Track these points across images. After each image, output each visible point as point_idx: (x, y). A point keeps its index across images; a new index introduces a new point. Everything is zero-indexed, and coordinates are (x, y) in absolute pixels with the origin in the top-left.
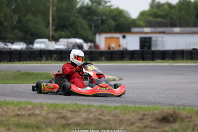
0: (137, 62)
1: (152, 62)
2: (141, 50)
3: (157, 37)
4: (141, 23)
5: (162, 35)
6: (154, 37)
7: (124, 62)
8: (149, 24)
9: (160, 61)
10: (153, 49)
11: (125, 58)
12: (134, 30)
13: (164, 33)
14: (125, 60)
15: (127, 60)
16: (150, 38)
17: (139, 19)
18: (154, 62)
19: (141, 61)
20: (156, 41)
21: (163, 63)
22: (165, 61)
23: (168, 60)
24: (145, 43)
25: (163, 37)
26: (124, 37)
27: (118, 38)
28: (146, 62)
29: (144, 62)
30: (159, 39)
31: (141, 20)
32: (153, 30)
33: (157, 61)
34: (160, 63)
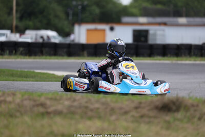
1: (148, 58)
2: (136, 43)
3: (156, 30)
4: (135, 11)
5: (162, 27)
6: (152, 29)
8: (146, 13)
10: (151, 42)
12: (126, 19)
13: (165, 24)
16: (147, 32)
17: (131, 5)
18: (151, 58)
19: (135, 58)
20: (155, 35)
21: (164, 60)
22: (166, 58)
23: (170, 56)
24: (141, 36)
25: (164, 30)
26: (112, 29)
27: (104, 30)
28: (141, 58)
29: (138, 58)
30: (159, 33)
31: (135, 7)
32: (151, 20)
33: (156, 58)
34: (160, 60)
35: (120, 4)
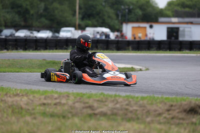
0: (164, 52)
1: (179, 52)
2: (169, 40)
3: (184, 28)
4: (169, 13)
5: (190, 25)
6: (182, 27)
7: (151, 52)
8: (177, 14)
9: (187, 51)
10: (181, 39)
11: (153, 48)
12: (161, 19)
13: (192, 23)
14: (152, 50)
15: (154, 50)
16: (178, 29)
17: (166, 9)
18: (181, 52)
19: (168, 51)
20: (184, 31)
21: (190, 53)
22: (192, 52)
23: (196, 51)
24: (173, 33)
25: (190, 28)
26: (151, 27)
27: (145, 28)
28: (173, 52)
29: (171, 52)
30: (186, 29)
31: (169, 10)
32: (181, 20)
33: (184, 52)
34: (188, 53)
35: (158, 8)
